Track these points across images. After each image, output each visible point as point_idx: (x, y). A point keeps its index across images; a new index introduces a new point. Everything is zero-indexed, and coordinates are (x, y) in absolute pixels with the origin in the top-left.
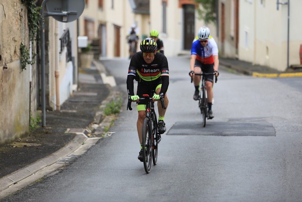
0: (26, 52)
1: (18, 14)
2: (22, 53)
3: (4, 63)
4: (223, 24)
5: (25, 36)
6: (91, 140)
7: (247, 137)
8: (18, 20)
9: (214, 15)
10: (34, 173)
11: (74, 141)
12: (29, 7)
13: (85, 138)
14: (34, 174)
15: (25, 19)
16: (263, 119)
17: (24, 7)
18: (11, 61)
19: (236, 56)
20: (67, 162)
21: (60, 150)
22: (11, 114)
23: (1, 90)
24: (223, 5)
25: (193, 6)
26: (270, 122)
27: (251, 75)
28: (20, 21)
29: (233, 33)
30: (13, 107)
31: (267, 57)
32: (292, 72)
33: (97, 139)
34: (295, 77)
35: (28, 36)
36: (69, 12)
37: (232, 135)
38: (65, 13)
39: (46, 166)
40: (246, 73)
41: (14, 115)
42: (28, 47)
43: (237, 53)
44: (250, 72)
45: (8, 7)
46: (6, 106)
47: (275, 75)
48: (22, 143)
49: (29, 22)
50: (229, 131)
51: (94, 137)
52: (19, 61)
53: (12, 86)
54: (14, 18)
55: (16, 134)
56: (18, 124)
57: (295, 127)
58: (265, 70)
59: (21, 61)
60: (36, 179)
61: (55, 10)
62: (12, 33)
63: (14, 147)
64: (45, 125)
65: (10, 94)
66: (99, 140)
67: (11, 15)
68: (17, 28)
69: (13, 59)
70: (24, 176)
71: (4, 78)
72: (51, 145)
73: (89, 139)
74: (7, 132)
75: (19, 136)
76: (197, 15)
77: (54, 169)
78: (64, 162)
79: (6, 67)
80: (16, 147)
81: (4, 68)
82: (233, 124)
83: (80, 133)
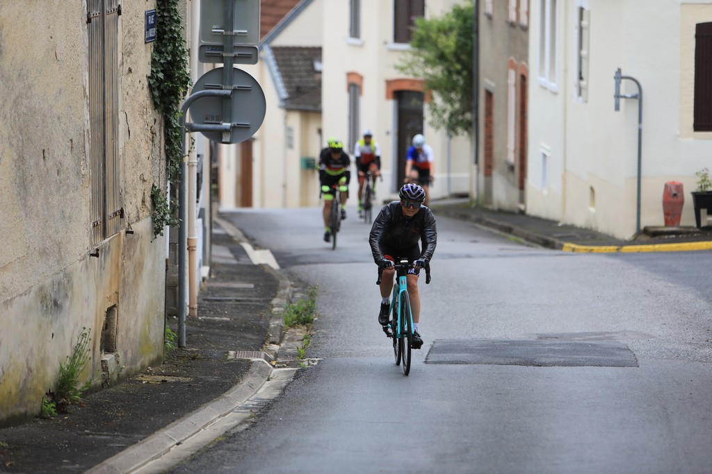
0: (162, 202)
1: (149, 128)
2: (154, 204)
3: (126, 224)
4: (489, 137)
5: (160, 172)
6: (280, 371)
7: (583, 367)
8: (149, 141)
9: (468, 116)
10: (204, 427)
11: (252, 373)
12: (168, 115)
13: (270, 368)
14: (203, 430)
15: (161, 139)
16: (607, 335)
17: (158, 115)
18: (138, 219)
19: (522, 207)
20: (255, 411)
21: (233, 388)
22: (136, 321)
23: (122, 274)
24: (489, 95)
25: (420, 96)
26: (623, 342)
27: (561, 247)
28: (151, 143)
29: (512, 157)
30: (139, 307)
31: (592, 210)
32: (648, 243)
33: (293, 371)
34: (655, 252)
35: (164, 172)
36: (235, 123)
37: (554, 364)
38: (227, 125)
39: (219, 417)
40: (547, 244)
41: (140, 323)
42: (164, 192)
43: (522, 199)
44: (557, 242)
45: (135, 117)
46: (128, 306)
47: (613, 248)
48: (155, 377)
49: (167, 144)
50: (547, 357)
51: (284, 367)
52: (149, 220)
53: (140, 266)
54: (142, 136)
55: (142, 359)
56: (147, 339)
57: (673, 351)
58: (589, 237)
59: (153, 219)
60: (215, 437)
61: (207, 119)
62: (139, 165)
63: (144, 382)
64: (185, 344)
65: (135, 283)
66: (297, 372)
67: (138, 131)
68: (147, 156)
69: (141, 215)
70: (189, 431)
71: (126, 253)
72: (212, 379)
73: (275, 370)
74: (129, 355)
75: (147, 363)
76: (428, 116)
77: (236, 422)
78: (248, 410)
79: (130, 230)
80: (148, 383)
81: (127, 232)
82: (549, 345)
83: (257, 359)
